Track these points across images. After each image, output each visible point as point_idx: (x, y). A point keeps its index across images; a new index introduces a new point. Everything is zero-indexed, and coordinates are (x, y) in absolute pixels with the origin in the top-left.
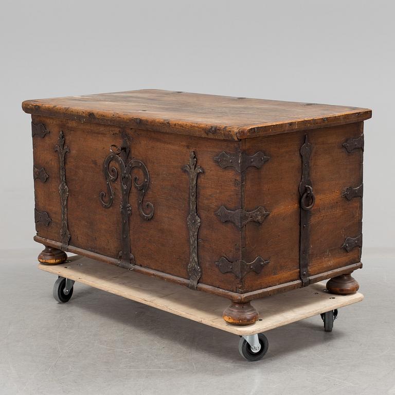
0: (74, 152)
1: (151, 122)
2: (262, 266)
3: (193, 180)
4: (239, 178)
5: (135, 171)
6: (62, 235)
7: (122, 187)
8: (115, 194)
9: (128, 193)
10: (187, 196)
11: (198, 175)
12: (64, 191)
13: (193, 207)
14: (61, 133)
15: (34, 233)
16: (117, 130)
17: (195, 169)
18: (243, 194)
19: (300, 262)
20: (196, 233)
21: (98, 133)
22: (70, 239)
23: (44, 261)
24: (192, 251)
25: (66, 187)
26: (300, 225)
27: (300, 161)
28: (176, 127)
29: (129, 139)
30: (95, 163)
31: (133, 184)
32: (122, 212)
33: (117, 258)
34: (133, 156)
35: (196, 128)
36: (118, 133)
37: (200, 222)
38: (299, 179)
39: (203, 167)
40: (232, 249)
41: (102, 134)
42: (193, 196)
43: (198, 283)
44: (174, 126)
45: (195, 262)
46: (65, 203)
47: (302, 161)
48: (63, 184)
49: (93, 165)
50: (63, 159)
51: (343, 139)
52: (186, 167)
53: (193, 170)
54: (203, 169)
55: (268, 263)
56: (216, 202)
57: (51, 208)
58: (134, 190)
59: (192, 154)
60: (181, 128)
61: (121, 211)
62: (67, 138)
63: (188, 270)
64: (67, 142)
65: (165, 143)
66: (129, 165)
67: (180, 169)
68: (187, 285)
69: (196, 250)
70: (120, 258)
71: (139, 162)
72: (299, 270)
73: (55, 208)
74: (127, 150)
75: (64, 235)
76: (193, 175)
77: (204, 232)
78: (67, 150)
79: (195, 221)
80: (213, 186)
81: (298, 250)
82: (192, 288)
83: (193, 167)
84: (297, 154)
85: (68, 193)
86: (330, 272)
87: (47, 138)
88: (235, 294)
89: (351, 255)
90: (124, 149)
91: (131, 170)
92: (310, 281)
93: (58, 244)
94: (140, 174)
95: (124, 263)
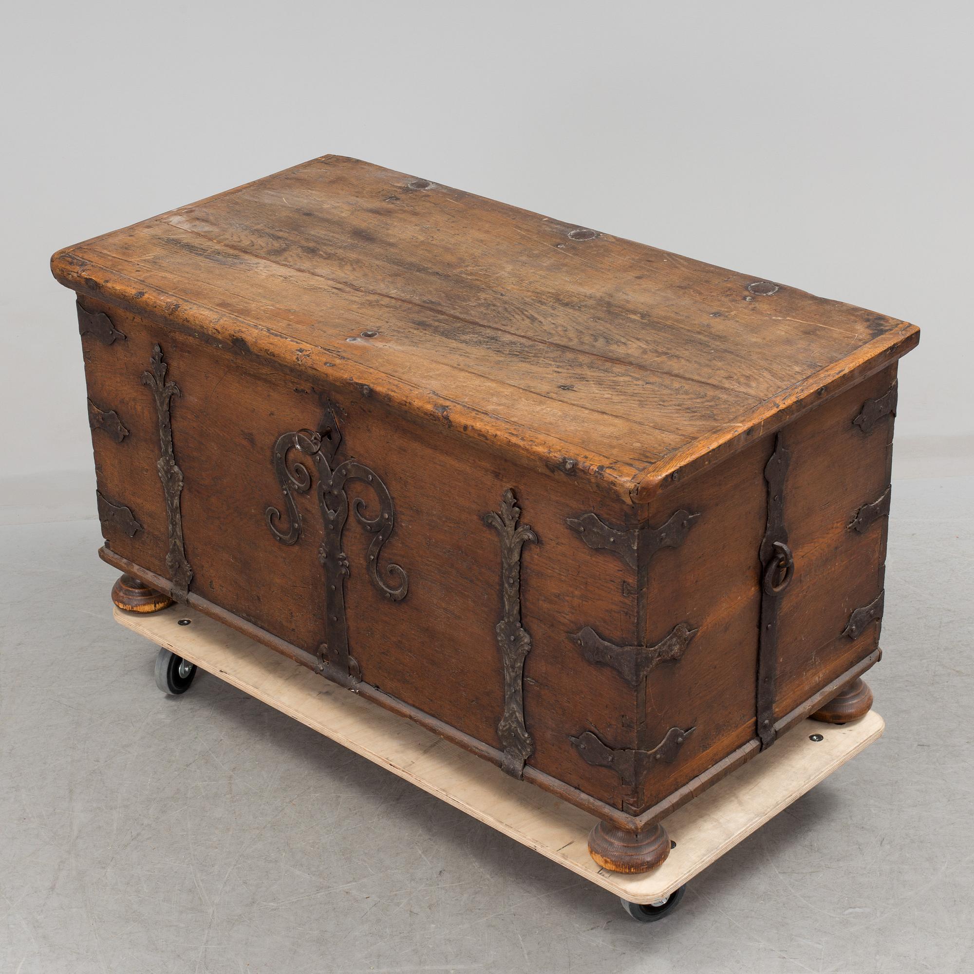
0: (193, 399)
1: (400, 403)
2: (679, 745)
3: (510, 550)
4: (631, 580)
5: (358, 487)
6: (171, 567)
7: (324, 514)
8: (304, 520)
9: (339, 530)
10: (497, 579)
11: (524, 545)
12: (172, 477)
13: (512, 607)
14: (157, 349)
15: (101, 541)
16: (307, 386)
17: (516, 529)
18: (641, 613)
19: (757, 702)
20: (519, 664)
21: (257, 377)
22: (192, 581)
23: (128, 607)
24: (511, 698)
25: (176, 469)
26: (759, 626)
27: (764, 494)
28: (468, 432)
29: (339, 413)
30: (251, 439)
31: (352, 513)
32: (325, 564)
33: (315, 655)
34: (351, 453)
35: (522, 451)
36: (309, 391)
37: (531, 644)
38: (761, 532)
39: (536, 529)
40: (613, 723)
41: (266, 381)
42: (511, 585)
43: (525, 764)
44: (462, 430)
45: (518, 721)
46: (176, 501)
47: (768, 493)
48: (168, 462)
49: (245, 443)
50: (166, 407)
51: (856, 408)
52: (494, 517)
53: (510, 530)
54: (536, 534)
55: (691, 733)
56: (573, 613)
57: (139, 501)
58: (354, 527)
59: (510, 495)
60: (482, 439)
61: (322, 561)
62: (174, 364)
63: (500, 733)
64: (175, 372)
65: (435, 448)
66: (340, 471)
67: (475, 517)
68: (500, 765)
69: (519, 699)
70: (323, 657)
71: (368, 473)
72: (754, 719)
73: (151, 505)
74: (336, 437)
75: (177, 568)
76: (512, 540)
77: (540, 667)
78: (175, 391)
79: (517, 639)
80: (563, 578)
81: (753, 679)
82: (511, 773)
83: (511, 524)
84: (759, 481)
85: (181, 484)
86: (817, 698)
87: (119, 348)
88: (620, 816)
89: (860, 644)
90: (326, 434)
91: (346, 482)
92: (777, 734)
93: (163, 584)
94: (371, 498)
95: (334, 671)
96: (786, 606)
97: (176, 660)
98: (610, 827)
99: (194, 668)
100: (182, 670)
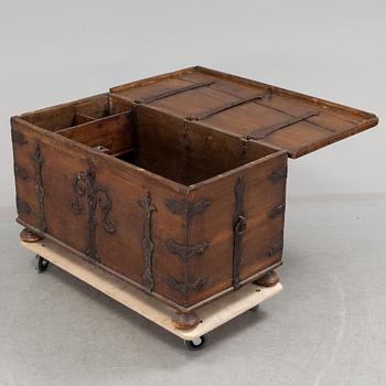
0: (48, 163)
2: (203, 284)
3: (147, 214)
4: (185, 223)
5: (100, 193)
6: (40, 224)
7: (89, 203)
9: (93, 208)
10: (143, 224)
11: (152, 211)
12: (40, 191)
13: (147, 234)
14: (37, 145)
15: (17, 216)
16: (83, 157)
17: (149, 206)
19: (233, 273)
20: (150, 254)
22: (46, 229)
23: (25, 239)
24: (147, 267)
25: (42, 188)
26: (234, 246)
29: (94, 167)
30: (66, 177)
31: (98, 202)
32: (89, 221)
33: (85, 254)
34: (97, 181)
37: (153, 247)
38: (234, 212)
39: (155, 205)
41: (71, 156)
42: (147, 226)
43: (151, 291)
45: (149, 274)
46: (42, 200)
47: (237, 198)
48: (39, 186)
49: (64, 178)
50: (39, 166)
51: (271, 172)
52: (142, 202)
53: (147, 206)
54: (155, 207)
56: (166, 235)
57: (30, 200)
58: (98, 207)
59: (147, 194)
62: (42, 151)
63: (144, 279)
64: (42, 155)
66: (94, 188)
67: (136, 202)
68: (143, 291)
69: (150, 267)
70: (88, 255)
72: (232, 279)
73: (34, 202)
74: (93, 175)
75: (42, 224)
76: (148, 211)
77: (156, 255)
78: (42, 160)
79: (149, 245)
82: (146, 293)
83: (147, 204)
85: (43, 194)
86: (257, 275)
87: (25, 146)
88: (181, 308)
89: (273, 258)
90: (90, 175)
91: (96, 192)
92: (241, 286)
93: (37, 230)
94: (103, 196)
95: (91, 259)
96: (244, 240)
97: (42, 259)
98: (180, 313)
99: (48, 262)
100: (44, 262)
